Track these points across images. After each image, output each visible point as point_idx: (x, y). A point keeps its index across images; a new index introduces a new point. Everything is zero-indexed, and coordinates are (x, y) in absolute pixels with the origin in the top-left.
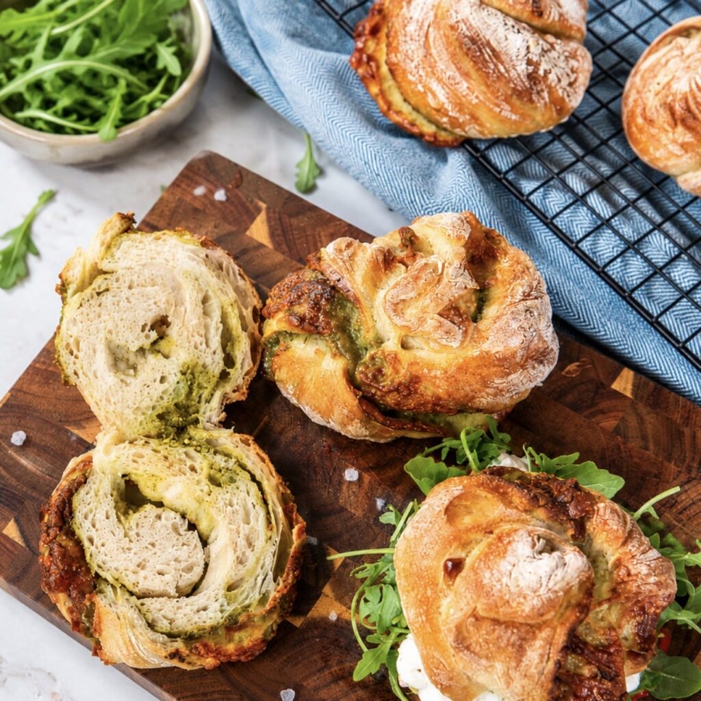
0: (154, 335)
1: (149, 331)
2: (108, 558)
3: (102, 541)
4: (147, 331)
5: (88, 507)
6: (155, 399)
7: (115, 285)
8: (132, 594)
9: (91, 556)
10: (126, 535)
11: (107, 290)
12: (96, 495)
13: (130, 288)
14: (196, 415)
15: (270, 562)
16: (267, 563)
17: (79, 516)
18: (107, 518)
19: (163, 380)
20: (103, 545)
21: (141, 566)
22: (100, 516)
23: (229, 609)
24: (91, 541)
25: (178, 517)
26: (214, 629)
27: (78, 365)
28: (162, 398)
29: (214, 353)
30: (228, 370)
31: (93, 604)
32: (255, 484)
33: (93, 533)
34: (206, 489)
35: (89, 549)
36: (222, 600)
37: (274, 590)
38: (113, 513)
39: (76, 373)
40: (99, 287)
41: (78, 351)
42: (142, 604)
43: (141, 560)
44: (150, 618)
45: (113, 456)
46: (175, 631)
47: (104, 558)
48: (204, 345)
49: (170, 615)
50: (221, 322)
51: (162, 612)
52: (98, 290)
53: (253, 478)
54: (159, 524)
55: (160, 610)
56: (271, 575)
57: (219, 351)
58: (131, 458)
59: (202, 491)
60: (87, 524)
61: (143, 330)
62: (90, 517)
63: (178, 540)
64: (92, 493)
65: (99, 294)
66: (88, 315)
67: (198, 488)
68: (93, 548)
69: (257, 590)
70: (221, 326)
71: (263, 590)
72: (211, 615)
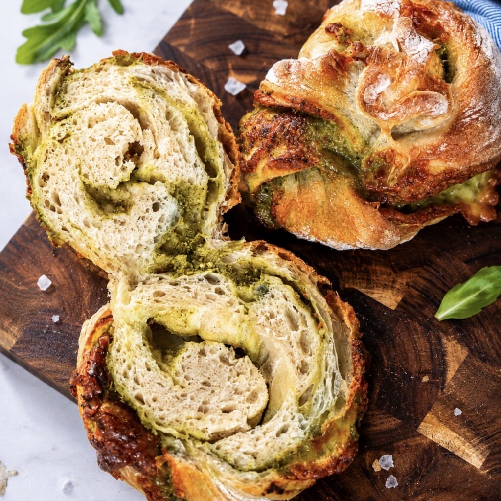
0: (130, 165)
1: (124, 163)
2: (165, 412)
3: (153, 395)
4: (121, 163)
5: (125, 365)
6: (153, 229)
7: (74, 127)
8: (203, 441)
9: (146, 415)
10: (175, 383)
11: (68, 135)
12: (129, 350)
13: (90, 126)
14: (199, 234)
15: (332, 361)
16: (330, 362)
17: (118, 378)
18: (149, 370)
19: (156, 207)
20: (154, 400)
21: (203, 410)
22: (141, 370)
23: (308, 423)
24: (139, 399)
25: (222, 346)
26: (300, 449)
27: (65, 220)
28: (159, 227)
29: (195, 166)
30: (214, 179)
31: (166, 465)
32: (289, 287)
33: (140, 390)
34: (241, 308)
35: (142, 409)
36: (298, 416)
37: (347, 387)
38: (153, 363)
39: (64, 229)
40: (59, 135)
41: (60, 205)
42: (218, 448)
43: (200, 404)
44: (231, 460)
45: (133, 304)
46: (262, 464)
47: (161, 413)
48: (183, 160)
49: (252, 449)
50: (190, 134)
51: (242, 450)
52: (58, 138)
53: (285, 281)
54: (205, 360)
55: (238, 448)
56: (338, 373)
57: (199, 162)
58: (152, 299)
59: (238, 311)
60: (131, 383)
61: (117, 164)
62: (130, 374)
63: (231, 371)
64: (123, 349)
65: (61, 142)
66: (57, 165)
67: (232, 310)
68: (145, 407)
69: (330, 395)
70: (192, 137)
71: (336, 393)
72: (294, 434)
